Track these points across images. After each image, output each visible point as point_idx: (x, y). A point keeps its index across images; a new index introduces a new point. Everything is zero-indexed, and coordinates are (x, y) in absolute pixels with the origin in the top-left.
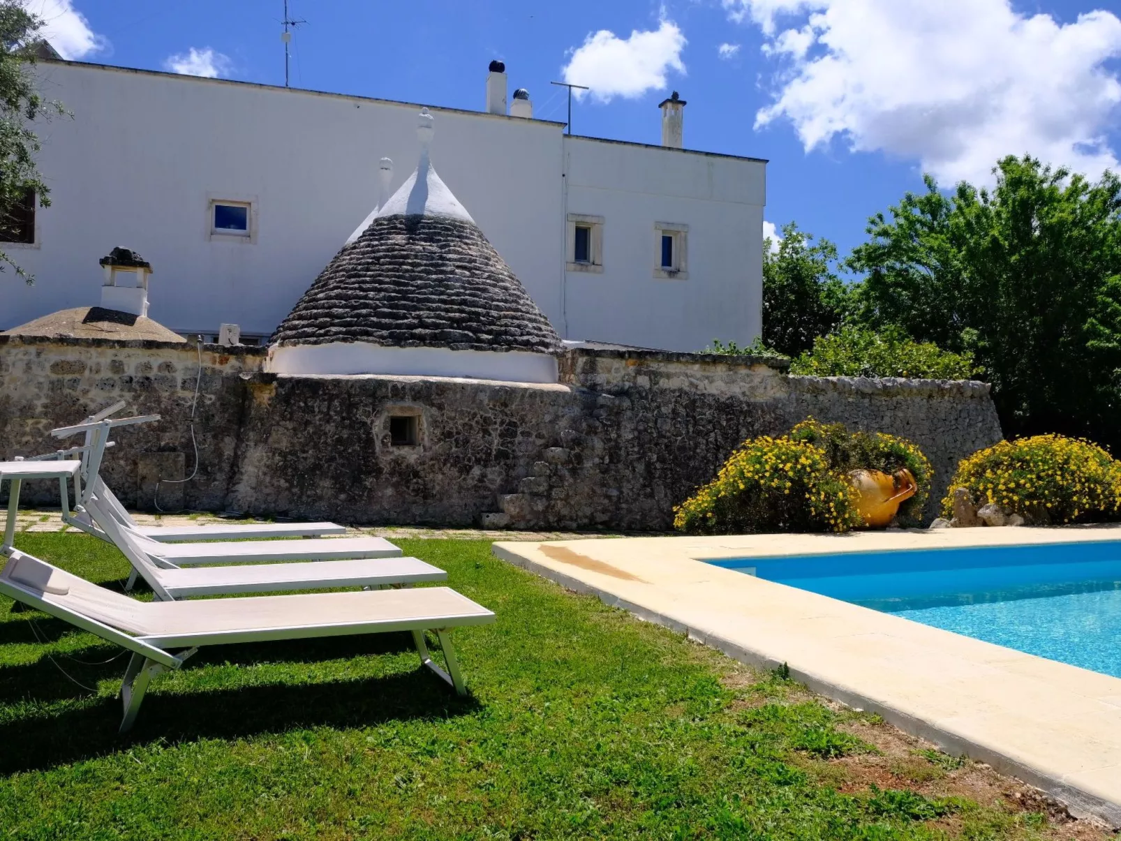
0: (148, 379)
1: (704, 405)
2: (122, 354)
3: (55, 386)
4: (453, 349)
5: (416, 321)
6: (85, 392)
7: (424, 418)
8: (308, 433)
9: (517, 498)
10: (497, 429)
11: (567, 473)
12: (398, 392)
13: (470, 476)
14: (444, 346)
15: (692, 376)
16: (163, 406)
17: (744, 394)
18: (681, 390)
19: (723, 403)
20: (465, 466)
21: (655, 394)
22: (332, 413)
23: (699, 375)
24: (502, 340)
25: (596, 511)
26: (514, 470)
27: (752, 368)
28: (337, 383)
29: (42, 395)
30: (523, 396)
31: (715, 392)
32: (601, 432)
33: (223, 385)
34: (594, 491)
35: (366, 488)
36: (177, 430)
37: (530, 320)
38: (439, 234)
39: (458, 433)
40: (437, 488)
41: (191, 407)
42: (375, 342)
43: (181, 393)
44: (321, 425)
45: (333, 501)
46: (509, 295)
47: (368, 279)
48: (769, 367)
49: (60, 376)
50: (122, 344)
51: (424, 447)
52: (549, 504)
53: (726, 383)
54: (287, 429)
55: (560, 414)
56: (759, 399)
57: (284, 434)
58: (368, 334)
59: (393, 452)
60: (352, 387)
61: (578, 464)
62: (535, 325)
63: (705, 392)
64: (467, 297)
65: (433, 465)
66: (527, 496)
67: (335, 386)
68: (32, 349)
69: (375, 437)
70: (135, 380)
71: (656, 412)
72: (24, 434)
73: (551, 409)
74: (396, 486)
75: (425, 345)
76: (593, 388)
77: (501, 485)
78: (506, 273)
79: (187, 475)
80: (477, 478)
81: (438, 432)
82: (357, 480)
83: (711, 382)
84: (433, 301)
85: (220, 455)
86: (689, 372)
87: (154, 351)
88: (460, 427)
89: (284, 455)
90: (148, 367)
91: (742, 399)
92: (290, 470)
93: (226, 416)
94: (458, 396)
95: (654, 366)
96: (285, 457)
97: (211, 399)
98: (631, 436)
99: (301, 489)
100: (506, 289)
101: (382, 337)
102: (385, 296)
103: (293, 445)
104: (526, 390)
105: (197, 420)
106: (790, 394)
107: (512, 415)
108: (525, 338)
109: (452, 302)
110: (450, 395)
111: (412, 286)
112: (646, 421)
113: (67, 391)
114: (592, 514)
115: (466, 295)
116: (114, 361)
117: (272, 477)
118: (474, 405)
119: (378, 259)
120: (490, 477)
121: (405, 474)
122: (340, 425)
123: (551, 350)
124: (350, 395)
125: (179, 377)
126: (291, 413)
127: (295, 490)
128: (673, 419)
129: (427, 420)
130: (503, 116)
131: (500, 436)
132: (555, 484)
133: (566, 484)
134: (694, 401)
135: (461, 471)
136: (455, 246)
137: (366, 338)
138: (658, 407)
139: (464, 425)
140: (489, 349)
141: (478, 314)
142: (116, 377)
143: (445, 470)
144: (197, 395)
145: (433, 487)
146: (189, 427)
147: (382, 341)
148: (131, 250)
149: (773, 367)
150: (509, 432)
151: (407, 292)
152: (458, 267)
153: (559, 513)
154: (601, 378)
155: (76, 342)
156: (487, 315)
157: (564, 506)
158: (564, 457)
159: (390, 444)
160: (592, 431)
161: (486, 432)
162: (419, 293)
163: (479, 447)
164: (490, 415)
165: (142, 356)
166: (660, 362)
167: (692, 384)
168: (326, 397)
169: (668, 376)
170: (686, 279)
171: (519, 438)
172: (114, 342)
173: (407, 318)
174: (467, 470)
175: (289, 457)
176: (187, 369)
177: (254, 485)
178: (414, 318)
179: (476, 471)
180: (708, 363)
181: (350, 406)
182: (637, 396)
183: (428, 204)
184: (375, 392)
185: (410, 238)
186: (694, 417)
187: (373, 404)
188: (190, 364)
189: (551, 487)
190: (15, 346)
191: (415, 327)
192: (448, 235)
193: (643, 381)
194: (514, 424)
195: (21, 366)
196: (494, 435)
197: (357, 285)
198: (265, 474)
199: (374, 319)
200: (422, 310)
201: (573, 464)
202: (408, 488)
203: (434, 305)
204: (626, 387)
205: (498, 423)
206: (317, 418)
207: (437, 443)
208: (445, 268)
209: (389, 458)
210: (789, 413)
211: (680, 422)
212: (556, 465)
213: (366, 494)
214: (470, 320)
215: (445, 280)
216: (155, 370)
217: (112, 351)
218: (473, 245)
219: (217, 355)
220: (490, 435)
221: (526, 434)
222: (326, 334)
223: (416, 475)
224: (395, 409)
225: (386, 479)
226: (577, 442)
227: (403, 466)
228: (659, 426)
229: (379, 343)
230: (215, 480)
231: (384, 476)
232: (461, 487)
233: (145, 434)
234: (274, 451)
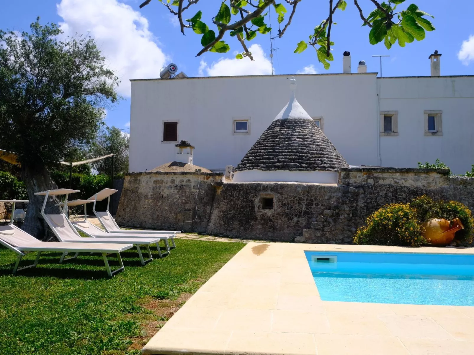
0: (182, 185)
1: (401, 191)
2: (175, 177)
3: (154, 188)
4: (290, 171)
5: (277, 160)
6: (163, 190)
7: (275, 197)
8: (232, 204)
9: (309, 230)
10: (304, 202)
11: (331, 221)
12: (265, 188)
13: (293, 221)
14: (287, 170)
15: (395, 178)
16: (187, 195)
17: (424, 186)
18: (390, 185)
19: (412, 190)
20: (290, 217)
21: (376, 187)
22: (240, 197)
23: (399, 178)
24: (312, 166)
25: (345, 237)
26: (311, 219)
27: (428, 174)
28: (242, 185)
29: (151, 192)
30: (316, 189)
31: (408, 185)
32: (349, 203)
33: (207, 187)
34: (344, 228)
35: (251, 225)
36: (191, 203)
37: (328, 158)
38: (293, 126)
39: (288, 204)
40: (279, 226)
41: (196, 195)
42: (260, 169)
43: (193, 190)
44: (236, 201)
45: (238, 230)
46: (320, 148)
47: (263, 145)
48: (438, 173)
49: (156, 185)
50: (175, 173)
51: (274, 209)
52: (323, 233)
53: (414, 181)
54: (225, 203)
55: (332, 196)
56: (433, 188)
57: (224, 204)
58: (258, 166)
59: (262, 211)
60: (248, 186)
61: (337, 217)
62: (329, 159)
63: (402, 185)
64: (299, 150)
65: (278, 217)
66: (313, 230)
67: (241, 186)
68: (148, 176)
69: (255, 206)
70: (178, 186)
71: (376, 195)
72: (145, 205)
73: (328, 194)
74: (262, 225)
75: (279, 170)
76: (348, 185)
77: (305, 225)
78: (321, 139)
79: (193, 219)
80: (295, 222)
81: (280, 203)
82: (248, 222)
83: (406, 181)
84: (285, 152)
85: (205, 213)
86: (394, 177)
87: (184, 176)
88: (289, 202)
89: (223, 212)
90: (182, 181)
91: (423, 188)
92: (225, 218)
93: (208, 198)
94: (289, 189)
95: (376, 175)
96: (224, 213)
97: (203, 192)
98: (363, 205)
99: (228, 226)
100: (319, 145)
101: (263, 167)
102: (267, 151)
103: (227, 208)
104: (317, 186)
105: (198, 200)
106: (450, 186)
107: (311, 197)
108: (323, 165)
109: (293, 152)
110: (286, 188)
111: (278, 147)
112: (371, 199)
113: (158, 190)
114: (343, 238)
115: (299, 149)
116: (172, 180)
117: (219, 221)
118: (295, 193)
119: (268, 137)
120: (301, 222)
121: (266, 220)
122: (243, 201)
123: (336, 169)
124: (247, 190)
125: (192, 184)
126: (227, 197)
127: (226, 225)
128: (385, 198)
129: (276, 199)
130: (349, 73)
131: (306, 205)
132: (326, 225)
133: (331, 225)
134: (397, 190)
135: (288, 219)
136: (298, 130)
137: (257, 168)
138: (378, 193)
139: (291, 201)
140: (305, 170)
141: (303, 156)
142: (172, 185)
143: (282, 218)
144: (198, 191)
145: (277, 226)
146: (195, 202)
147: (263, 169)
148: (186, 141)
149: (440, 173)
150: (310, 204)
151: (276, 149)
152: (298, 138)
153: (328, 237)
154: (352, 180)
155: (160, 173)
156: (307, 156)
157: (330, 234)
158: (330, 214)
159: (261, 208)
160: (344, 203)
161: (300, 204)
162: (280, 149)
163: (297, 210)
164: (302, 197)
165: (181, 177)
166: (379, 172)
167: (396, 182)
168: (238, 190)
169: (384, 179)
170: (442, 135)
171: (314, 206)
172: (172, 173)
173: (274, 159)
174: (292, 219)
175: (225, 213)
176: (195, 181)
177: (214, 224)
178: (276, 159)
179: (295, 219)
180: (404, 172)
181: (246, 193)
182: (367, 188)
183: (290, 114)
184: (256, 188)
185: (281, 128)
186: (396, 197)
187: (255, 193)
188: (196, 180)
189: (324, 226)
190: (144, 175)
191: (276, 162)
192: (296, 126)
193: (371, 181)
194: (312, 201)
195: (145, 182)
196: (303, 205)
197: (258, 148)
198: (217, 219)
199: (262, 160)
200: (280, 156)
201: (335, 217)
202: (267, 225)
203: (285, 154)
204: (363, 184)
205: (305, 200)
206: (235, 198)
207: (279, 208)
208: (292, 139)
209: (260, 214)
210: (450, 194)
211: (389, 199)
212: (327, 217)
213: (250, 228)
214: (299, 159)
215: (292, 143)
216: (185, 182)
217: (171, 176)
218: (307, 129)
219: (205, 176)
220: (301, 205)
221: (317, 204)
222: (245, 167)
223: (271, 220)
224: (264, 194)
225: (259, 222)
226: (336, 207)
227: (266, 217)
228: (377, 201)
229: (262, 169)
230: (203, 221)
231: (258, 221)
232: (288, 226)
233: (181, 204)
234: (220, 211)
